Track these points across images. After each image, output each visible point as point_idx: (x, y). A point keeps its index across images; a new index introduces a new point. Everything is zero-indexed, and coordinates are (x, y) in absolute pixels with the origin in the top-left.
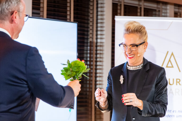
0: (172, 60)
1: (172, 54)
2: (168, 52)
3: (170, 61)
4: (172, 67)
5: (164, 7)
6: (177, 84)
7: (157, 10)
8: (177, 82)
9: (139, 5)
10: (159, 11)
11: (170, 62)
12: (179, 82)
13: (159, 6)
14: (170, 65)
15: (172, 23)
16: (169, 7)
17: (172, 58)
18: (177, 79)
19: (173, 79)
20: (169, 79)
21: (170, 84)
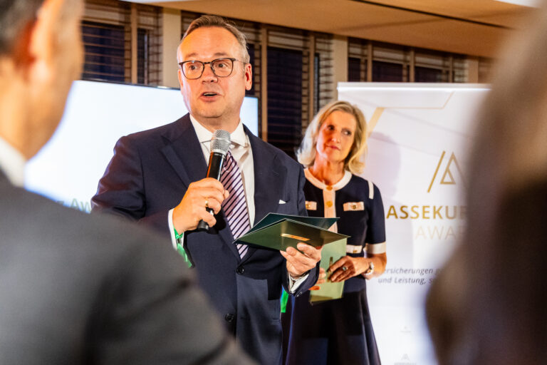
0: (453, 168)
1: (453, 157)
2: (444, 153)
3: (447, 170)
4: (453, 182)
5: (457, 64)
7: (444, 70)
10: (447, 73)
11: (447, 174)
13: (447, 63)
14: (448, 179)
15: (452, 93)
16: (467, 64)
19: (455, 208)
20: (447, 208)
21: (448, 217)
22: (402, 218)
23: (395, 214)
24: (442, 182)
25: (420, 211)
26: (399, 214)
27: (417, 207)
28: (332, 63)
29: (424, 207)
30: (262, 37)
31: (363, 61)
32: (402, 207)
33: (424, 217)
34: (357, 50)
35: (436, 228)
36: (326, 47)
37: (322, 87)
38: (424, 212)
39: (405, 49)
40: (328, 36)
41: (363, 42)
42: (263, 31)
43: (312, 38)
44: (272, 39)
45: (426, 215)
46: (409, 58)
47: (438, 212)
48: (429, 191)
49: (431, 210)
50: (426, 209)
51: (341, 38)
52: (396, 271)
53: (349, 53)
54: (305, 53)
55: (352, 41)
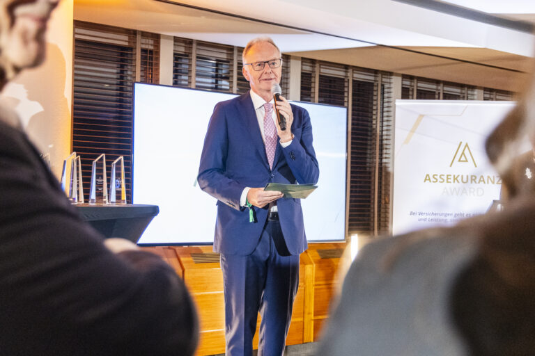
0: (467, 152)
1: (467, 145)
2: (461, 143)
3: (463, 153)
4: (467, 161)
6: (472, 182)
8: (472, 179)
9: (437, 90)
10: (464, 97)
12: (474, 180)
14: (463, 158)
15: (467, 107)
16: (476, 92)
17: (467, 150)
18: (472, 176)
19: (467, 176)
20: (462, 176)
21: (463, 182)
22: (434, 182)
23: (429, 180)
24: (460, 161)
25: (445, 178)
26: (432, 179)
27: (443, 175)
28: (392, 90)
29: (448, 176)
30: (349, 74)
31: (411, 89)
32: (434, 175)
33: (448, 182)
34: (407, 83)
35: (455, 189)
36: (388, 80)
37: (386, 105)
38: (448, 179)
39: (437, 82)
40: (390, 74)
41: (411, 78)
42: (350, 70)
43: (380, 75)
44: (355, 75)
45: (449, 180)
46: (439, 88)
47: (456, 179)
48: (451, 166)
49: (452, 177)
50: (449, 177)
51: (397, 75)
52: (429, 214)
53: (402, 85)
54: (375, 84)
55: (404, 77)
